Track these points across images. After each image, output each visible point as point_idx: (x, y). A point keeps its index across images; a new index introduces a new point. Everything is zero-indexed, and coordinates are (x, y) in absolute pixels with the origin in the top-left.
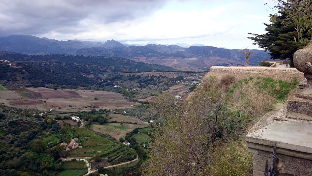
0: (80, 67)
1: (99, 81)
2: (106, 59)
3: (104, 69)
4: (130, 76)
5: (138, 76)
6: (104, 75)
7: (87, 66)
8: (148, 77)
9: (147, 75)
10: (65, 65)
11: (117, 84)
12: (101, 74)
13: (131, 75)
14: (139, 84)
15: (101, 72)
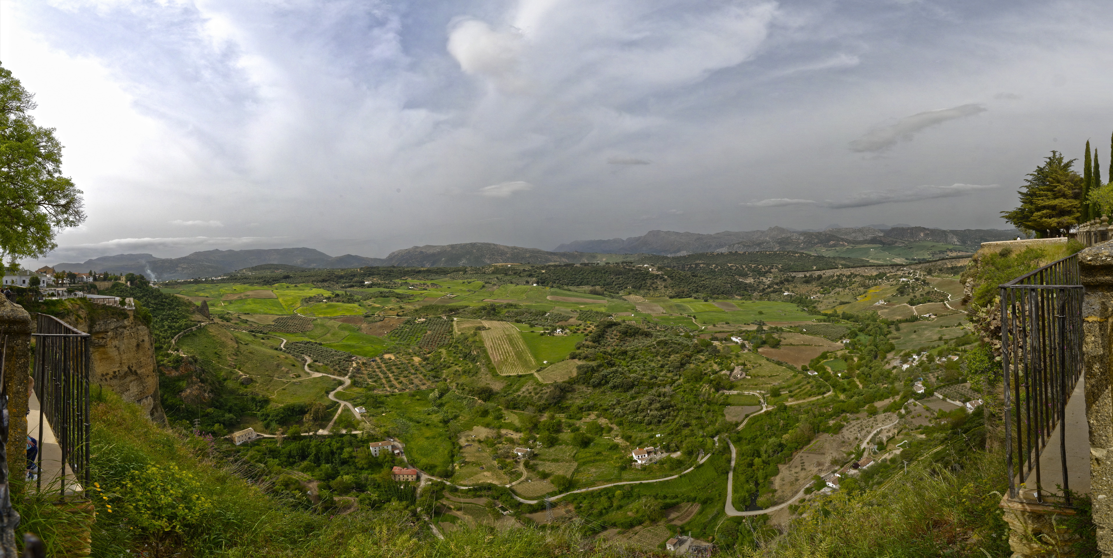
0: (734, 268)
1: (762, 287)
2: (770, 254)
3: (767, 269)
4: (805, 276)
5: (818, 276)
6: (767, 278)
7: (744, 266)
8: (833, 276)
9: (832, 274)
10: (715, 268)
11: (788, 290)
12: (764, 276)
13: (808, 275)
14: (820, 288)
15: (764, 274)
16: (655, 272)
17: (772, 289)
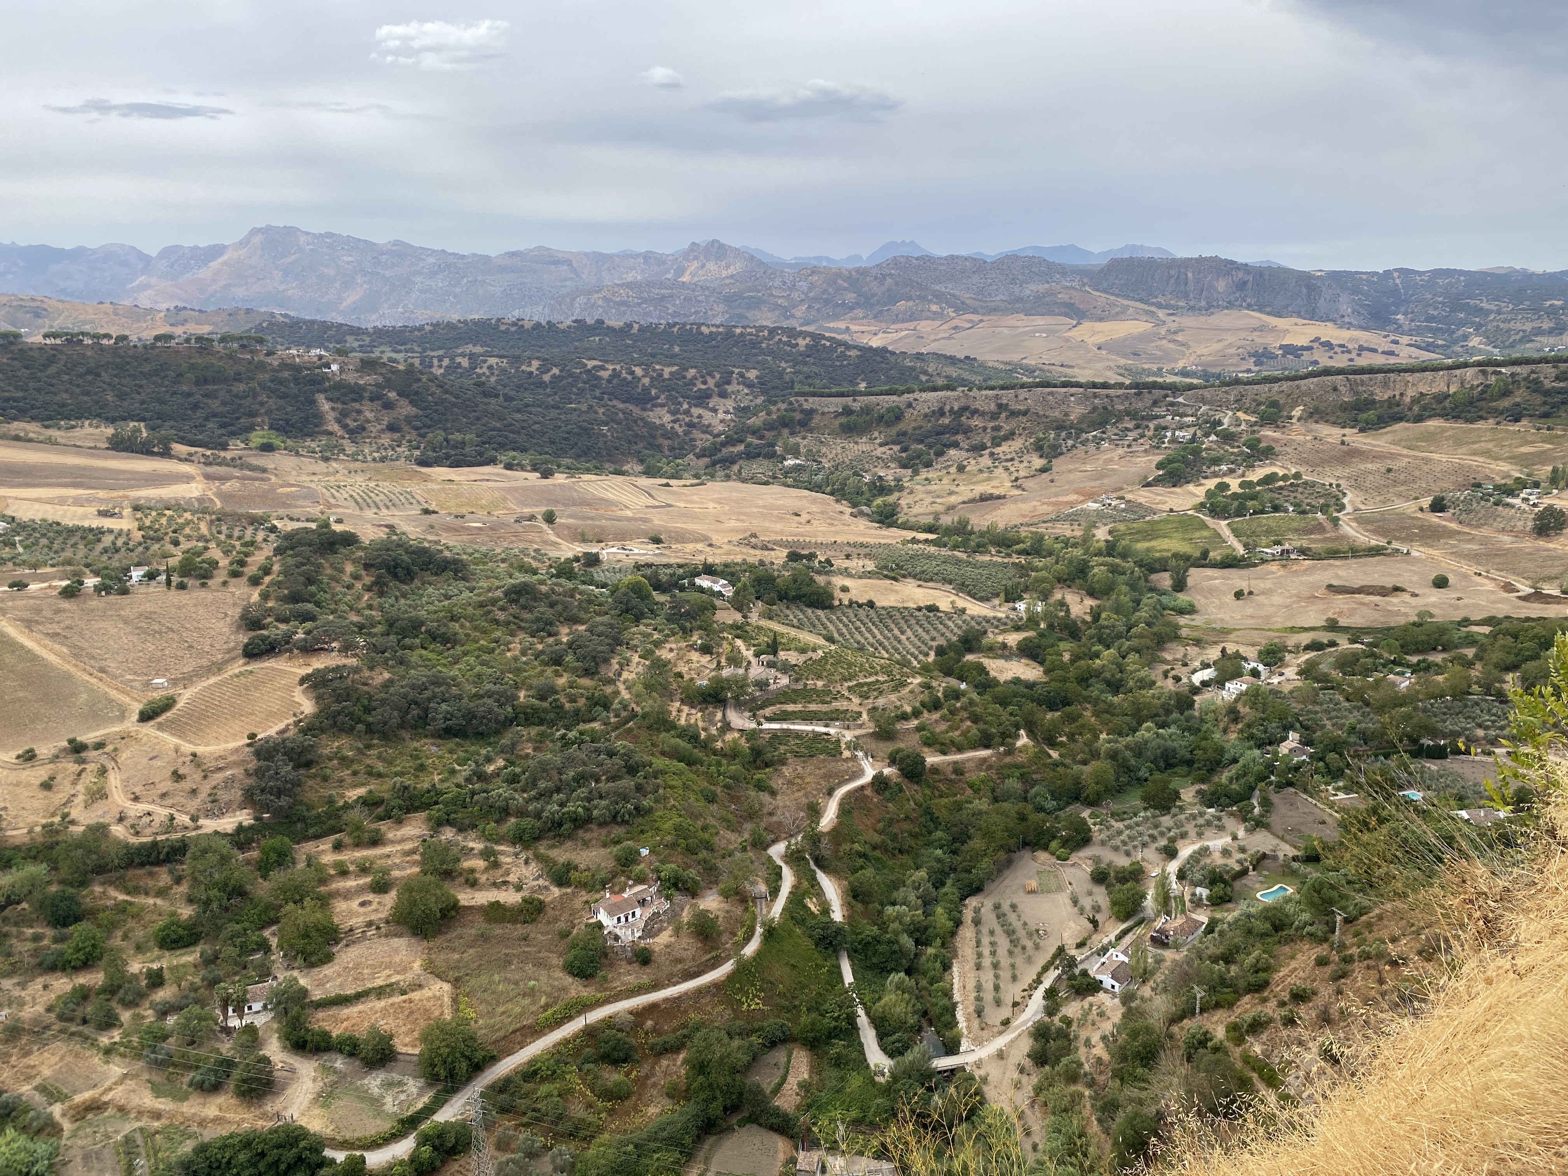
2: (711, 336)
3: (712, 382)
4: (847, 411)
5: (889, 410)
6: (716, 412)
7: (638, 371)
8: (941, 413)
9: (936, 406)
10: (544, 370)
11: (795, 451)
12: (703, 405)
13: (856, 406)
14: (896, 448)
15: (702, 399)
16: (351, 378)
17: (741, 448)
